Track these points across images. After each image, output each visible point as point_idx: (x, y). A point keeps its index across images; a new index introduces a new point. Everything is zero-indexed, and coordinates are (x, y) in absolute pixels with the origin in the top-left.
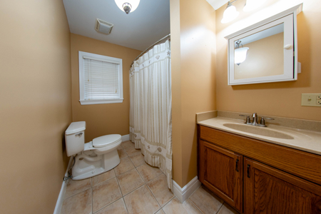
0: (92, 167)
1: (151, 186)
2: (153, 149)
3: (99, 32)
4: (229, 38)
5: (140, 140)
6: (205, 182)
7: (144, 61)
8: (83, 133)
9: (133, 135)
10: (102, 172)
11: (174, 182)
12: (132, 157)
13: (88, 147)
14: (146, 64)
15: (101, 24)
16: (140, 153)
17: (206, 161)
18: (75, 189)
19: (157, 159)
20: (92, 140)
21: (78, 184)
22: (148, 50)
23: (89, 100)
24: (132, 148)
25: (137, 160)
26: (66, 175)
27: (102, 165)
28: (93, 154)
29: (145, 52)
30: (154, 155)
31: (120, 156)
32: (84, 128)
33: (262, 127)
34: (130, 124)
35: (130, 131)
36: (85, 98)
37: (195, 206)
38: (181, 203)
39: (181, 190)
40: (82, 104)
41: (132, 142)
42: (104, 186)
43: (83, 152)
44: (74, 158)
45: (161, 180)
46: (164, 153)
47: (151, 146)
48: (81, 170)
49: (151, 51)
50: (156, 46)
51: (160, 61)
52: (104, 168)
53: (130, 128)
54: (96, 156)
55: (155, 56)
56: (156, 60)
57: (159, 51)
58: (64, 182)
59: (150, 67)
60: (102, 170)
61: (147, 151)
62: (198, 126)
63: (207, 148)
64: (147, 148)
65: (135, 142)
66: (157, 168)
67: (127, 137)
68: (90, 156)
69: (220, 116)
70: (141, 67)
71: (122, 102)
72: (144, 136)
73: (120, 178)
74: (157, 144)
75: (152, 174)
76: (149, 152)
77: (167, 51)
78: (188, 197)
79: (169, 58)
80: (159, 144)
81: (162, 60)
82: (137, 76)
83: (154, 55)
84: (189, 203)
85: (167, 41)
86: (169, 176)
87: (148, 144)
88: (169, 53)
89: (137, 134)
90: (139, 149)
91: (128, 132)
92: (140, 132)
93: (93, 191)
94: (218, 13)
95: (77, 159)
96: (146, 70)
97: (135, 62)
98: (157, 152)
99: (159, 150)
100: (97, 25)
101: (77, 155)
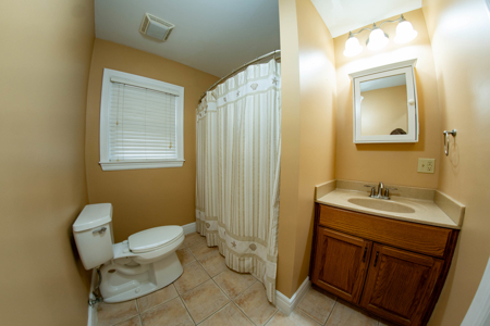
0: (134, 282)
1: (241, 302)
2: (242, 247)
3: (146, 36)
4: (354, 77)
5: (217, 231)
6: (320, 283)
7: (227, 91)
8: (108, 227)
9: (202, 225)
10: (153, 289)
11: (278, 292)
12: (203, 262)
13: (120, 251)
14: (231, 96)
15: (152, 22)
16: (216, 252)
17: (324, 256)
18: (111, 317)
19: (249, 263)
20: (127, 239)
21: (115, 310)
22: (235, 73)
23: (118, 162)
24: (201, 244)
25: (213, 265)
26: (92, 296)
27: (152, 279)
28: (132, 263)
29: (230, 76)
30: (243, 256)
31: (181, 261)
32: (108, 219)
33: (386, 201)
34: (197, 205)
35: (198, 216)
36: (110, 157)
37: (305, 314)
38: (287, 316)
39: (288, 301)
40: (104, 168)
41: (200, 235)
42: (160, 312)
43: (112, 261)
44: (99, 271)
45: (255, 292)
46: (261, 252)
47: (237, 242)
48: (116, 289)
49: (241, 75)
50: (251, 67)
51: (259, 92)
52: (155, 283)
53: (197, 211)
54: (139, 265)
55: (250, 83)
56: (250, 90)
57: (257, 76)
58: (90, 308)
59: (239, 103)
60: (152, 287)
61: (231, 251)
62: (317, 205)
63: (327, 238)
64: (230, 245)
65: (208, 236)
66: (249, 273)
67: (191, 226)
68: (127, 266)
69: (340, 187)
70: (221, 102)
71: (181, 165)
72: (224, 226)
73: (187, 298)
74: (249, 239)
75: (240, 284)
76: (235, 253)
77: (272, 76)
78: (296, 308)
79: (276, 89)
80: (253, 238)
81: (263, 92)
82: (211, 118)
83: (246, 81)
84: (298, 313)
85: (272, 61)
86: (270, 286)
87: (233, 240)
88: (275, 81)
89: (211, 222)
90: (215, 247)
91: (193, 219)
92: (216, 218)
93: (143, 320)
94: (337, 42)
95: (104, 273)
96: (231, 108)
97: (209, 93)
98: (250, 251)
99: (253, 247)
100: (145, 25)
101: (102, 265)
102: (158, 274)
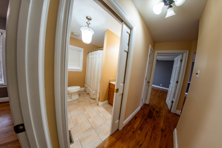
2: (94, 92)
5: (89, 89)
7: (94, 54)
9: (86, 88)
12: (85, 97)
19: (95, 96)
24: (85, 93)
25: (87, 97)
27: (71, 98)
38: (100, 107)
39: (100, 103)
41: (85, 91)
45: (95, 102)
51: (100, 57)
53: (85, 84)
55: (98, 54)
56: (98, 56)
59: (96, 58)
60: (71, 100)
61: (91, 93)
62: (110, 83)
65: (87, 91)
66: (95, 99)
67: (83, 89)
70: (92, 56)
71: (81, 71)
72: (91, 87)
78: (103, 106)
80: (96, 90)
86: (98, 100)
87: (92, 91)
89: (88, 87)
90: (88, 94)
91: (84, 87)
96: (94, 59)
97: (90, 53)
99: (96, 92)
100: (72, 33)
102: (73, 97)
